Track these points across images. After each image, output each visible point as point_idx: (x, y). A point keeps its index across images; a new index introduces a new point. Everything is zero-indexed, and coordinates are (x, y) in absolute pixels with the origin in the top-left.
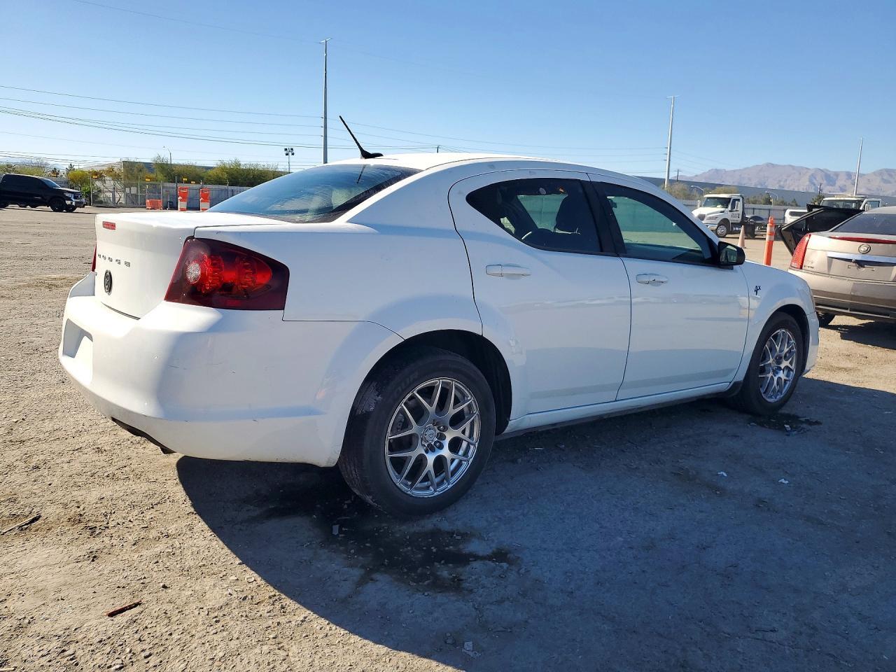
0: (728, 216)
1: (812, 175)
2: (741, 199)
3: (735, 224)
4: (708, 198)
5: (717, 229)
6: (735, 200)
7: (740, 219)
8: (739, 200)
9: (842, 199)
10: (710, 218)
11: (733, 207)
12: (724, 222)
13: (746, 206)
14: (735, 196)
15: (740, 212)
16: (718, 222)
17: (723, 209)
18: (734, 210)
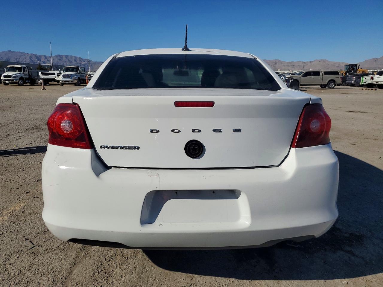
0: (22, 75)
1: (30, 56)
2: (27, 68)
3: (27, 79)
4: (10, 67)
5: (19, 82)
6: (24, 68)
7: (28, 77)
8: (26, 68)
9: (71, 67)
10: (14, 77)
11: (24, 71)
12: (21, 78)
13: (29, 71)
14: (24, 66)
15: (28, 74)
16: (19, 78)
17: (19, 72)
18: (25, 72)
